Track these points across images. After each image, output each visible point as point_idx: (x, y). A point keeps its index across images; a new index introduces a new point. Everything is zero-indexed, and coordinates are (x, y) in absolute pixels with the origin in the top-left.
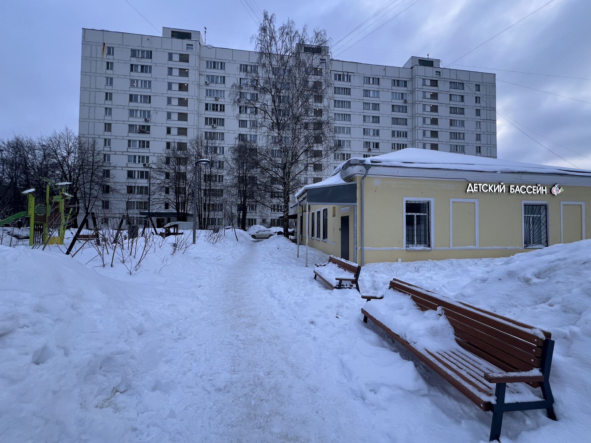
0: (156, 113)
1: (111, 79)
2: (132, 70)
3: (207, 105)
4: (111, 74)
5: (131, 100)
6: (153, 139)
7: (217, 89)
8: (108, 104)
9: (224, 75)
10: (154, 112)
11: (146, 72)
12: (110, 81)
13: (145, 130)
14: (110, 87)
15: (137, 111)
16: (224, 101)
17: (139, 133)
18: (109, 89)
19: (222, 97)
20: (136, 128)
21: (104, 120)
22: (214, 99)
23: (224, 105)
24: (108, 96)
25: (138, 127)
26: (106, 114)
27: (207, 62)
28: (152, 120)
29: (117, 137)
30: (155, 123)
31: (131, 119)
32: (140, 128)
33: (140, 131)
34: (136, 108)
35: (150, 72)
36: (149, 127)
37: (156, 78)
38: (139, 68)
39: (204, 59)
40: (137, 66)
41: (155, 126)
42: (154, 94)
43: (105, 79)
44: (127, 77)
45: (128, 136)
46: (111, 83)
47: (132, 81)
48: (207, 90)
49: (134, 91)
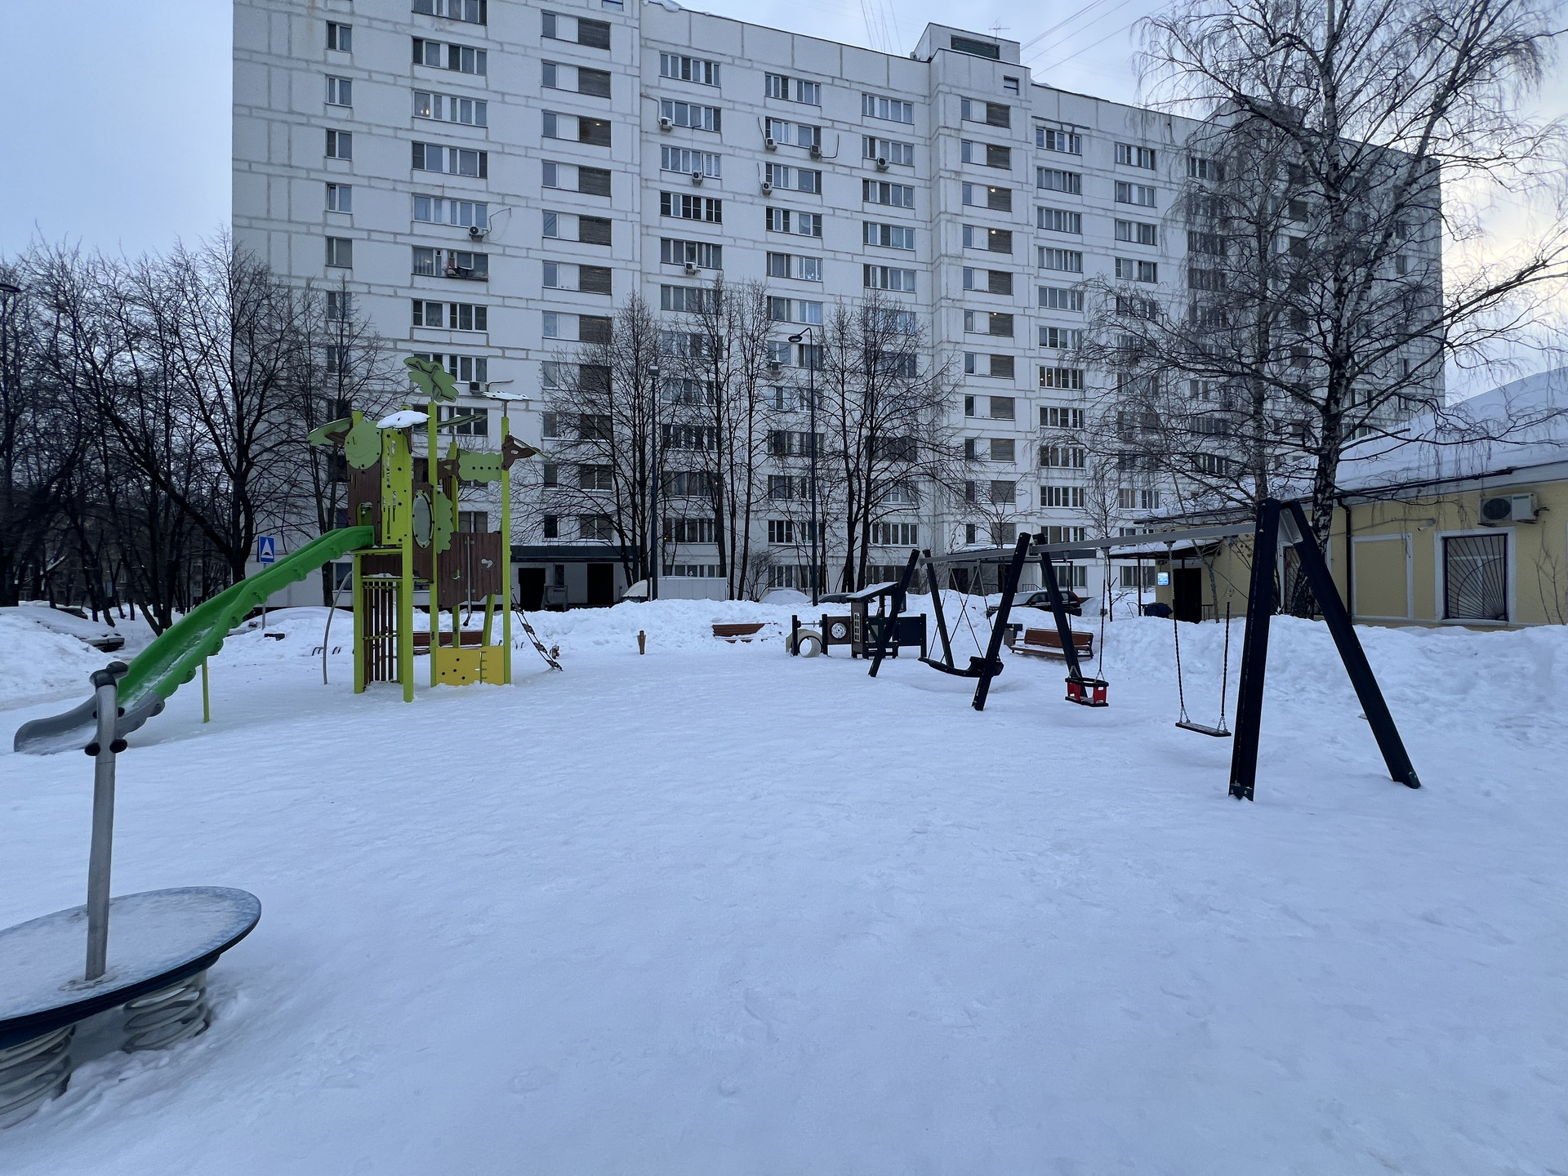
0: (507, 212)
1: (346, 83)
2: (417, 59)
3: (665, 196)
4: (346, 67)
5: (418, 163)
6: (499, 301)
7: (697, 147)
8: (337, 169)
9: (716, 104)
10: (500, 208)
11: (468, 70)
12: (341, 89)
13: (469, 268)
14: (344, 113)
15: (439, 199)
16: (719, 187)
17: (449, 276)
18: (338, 118)
19: (713, 176)
20: (439, 259)
21: (325, 225)
22: (687, 180)
23: (718, 202)
24: (337, 143)
25: (445, 256)
26: (331, 205)
27: (664, 56)
28: (492, 237)
29: (374, 289)
30: (505, 247)
31: (419, 228)
32: (451, 260)
33: (454, 269)
34: (438, 192)
35: (482, 71)
36: (482, 258)
37: (503, 94)
38: (444, 52)
39: (653, 44)
40: (435, 45)
41: (504, 255)
42: (499, 149)
43: (323, 83)
44: (400, 81)
45: (412, 287)
46: (346, 101)
47: (421, 96)
48: (664, 148)
49: (427, 133)
